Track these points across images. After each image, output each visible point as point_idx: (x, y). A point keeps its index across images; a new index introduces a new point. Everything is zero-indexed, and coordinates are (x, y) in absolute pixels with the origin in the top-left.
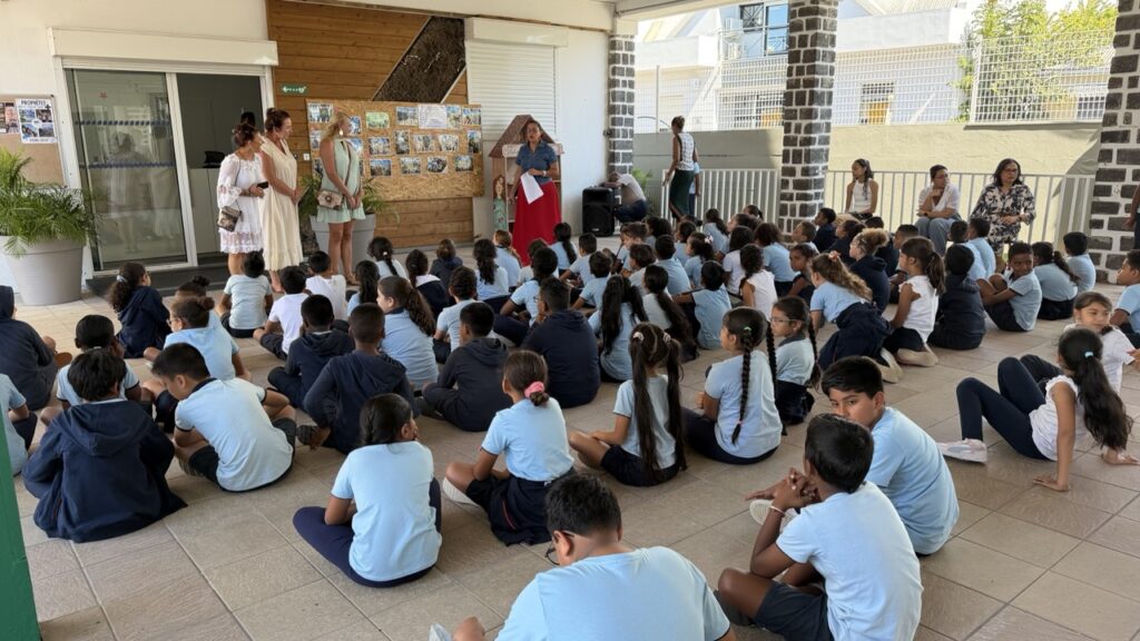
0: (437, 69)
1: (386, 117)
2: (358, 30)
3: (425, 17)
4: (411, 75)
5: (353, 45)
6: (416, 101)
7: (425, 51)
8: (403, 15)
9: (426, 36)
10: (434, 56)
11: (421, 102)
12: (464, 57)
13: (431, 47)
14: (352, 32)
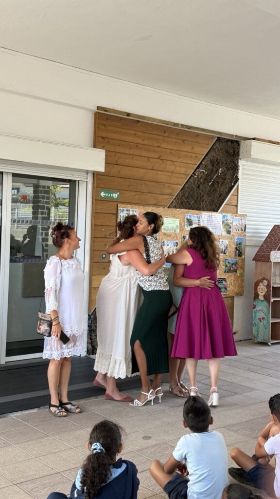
0: (218, 183)
1: (177, 222)
2: (164, 145)
3: (213, 137)
4: (199, 187)
5: (159, 158)
6: (200, 210)
7: (210, 167)
8: (198, 135)
9: (212, 153)
10: (217, 171)
11: (204, 210)
12: (237, 173)
13: (215, 163)
14: (158, 147)
